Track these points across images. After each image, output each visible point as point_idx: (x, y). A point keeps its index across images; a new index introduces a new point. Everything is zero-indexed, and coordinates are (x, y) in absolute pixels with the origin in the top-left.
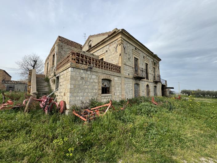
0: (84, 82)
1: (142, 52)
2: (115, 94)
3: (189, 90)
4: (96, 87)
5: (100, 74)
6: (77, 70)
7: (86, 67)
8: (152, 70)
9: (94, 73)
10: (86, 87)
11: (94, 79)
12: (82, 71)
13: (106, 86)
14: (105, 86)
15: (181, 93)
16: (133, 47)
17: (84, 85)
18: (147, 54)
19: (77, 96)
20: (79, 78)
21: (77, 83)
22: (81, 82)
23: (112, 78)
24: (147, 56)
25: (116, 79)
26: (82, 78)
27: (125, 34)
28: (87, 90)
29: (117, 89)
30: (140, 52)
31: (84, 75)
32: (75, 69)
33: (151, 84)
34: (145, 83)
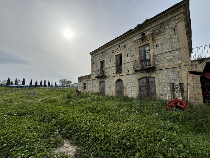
8: (134, 54)
25: (88, 82)
30: (107, 51)
33: (128, 76)
34: (114, 78)
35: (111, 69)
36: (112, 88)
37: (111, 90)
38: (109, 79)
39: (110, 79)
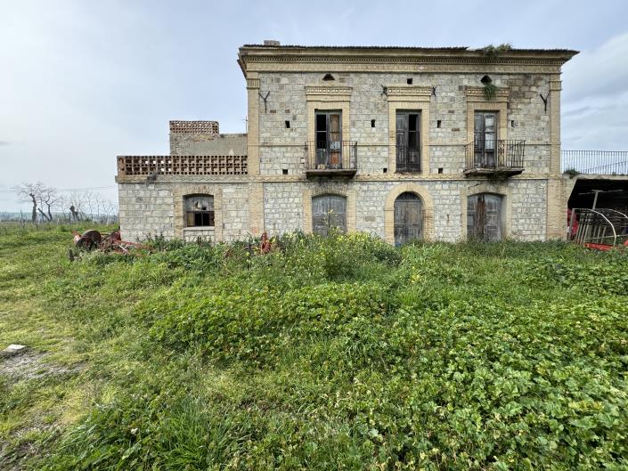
0: (143, 207)
2: (228, 226)
4: (171, 214)
5: (178, 186)
6: (129, 186)
7: (144, 178)
8: (460, 125)
9: (163, 187)
10: (149, 213)
11: (163, 198)
12: (138, 187)
13: (207, 209)
14: (204, 208)
16: (314, 75)
17: (145, 211)
18: (411, 69)
19: (133, 230)
20: (134, 199)
21: (131, 208)
22: (137, 207)
23: (213, 190)
24: (416, 79)
25: (228, 190)
26: (140, 199)
27: (258, 56)
28: (150, 220)
29: (234, 214)
30: (355, 80)
31: (142, 194)
32: (125, 185)
33: (438, 186)
34: (390, 188)
35: (376, 154)
36: (378, 220)
37: (374, 225)
38: (365, 188)
39: (372, 187)
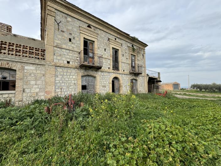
1: (106, 32)
2: (27, 90)
3: (201, 85)
8: (128, 57)
14: (5, 78)
15: (191, 87)
16: (83, 23)
18: (116, 35)
24: (117, 39)
25: (30, 67)
29: (33, 83)
30: (99, 32)
33: (123, 76)
34: (111, 75)
35: (106, 62)
36: (107, 87)
37: (106, 89)
38: (103, 74)
39: (105, 74)
